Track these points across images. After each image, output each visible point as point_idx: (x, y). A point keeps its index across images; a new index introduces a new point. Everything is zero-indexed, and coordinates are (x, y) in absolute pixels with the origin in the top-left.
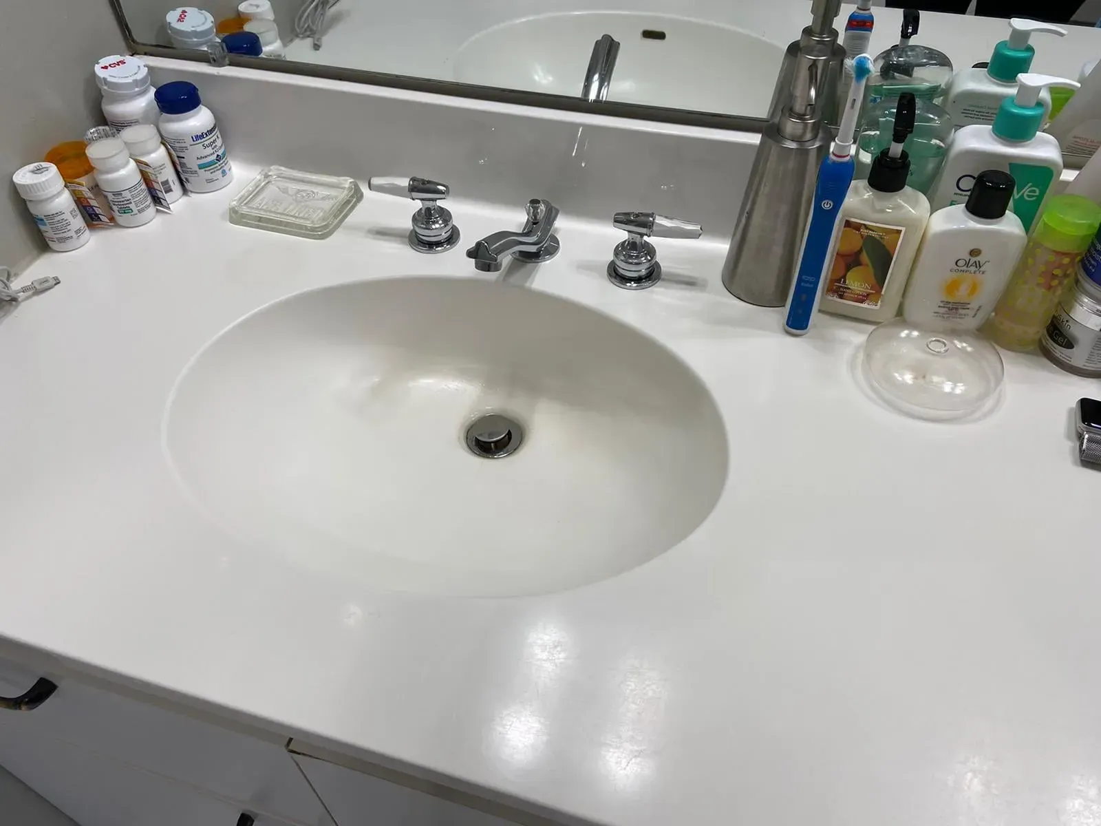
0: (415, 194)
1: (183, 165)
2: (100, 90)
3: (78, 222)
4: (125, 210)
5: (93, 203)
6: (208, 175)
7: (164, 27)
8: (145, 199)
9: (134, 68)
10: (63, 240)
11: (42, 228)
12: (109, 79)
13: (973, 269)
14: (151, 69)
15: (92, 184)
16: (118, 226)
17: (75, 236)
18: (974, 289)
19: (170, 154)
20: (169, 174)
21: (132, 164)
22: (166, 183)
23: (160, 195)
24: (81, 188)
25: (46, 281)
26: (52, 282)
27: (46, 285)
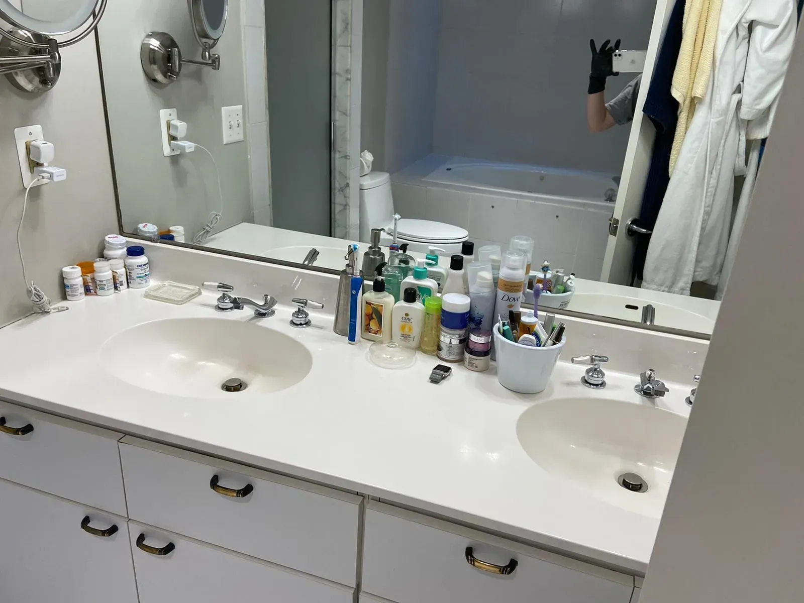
0: (220, 289)
1: (130, 276)
2: (105, 245)
3: (82, 290)
4: (102, 288)
5: (90, 284)
6: (140, 281)
7: (137, 229)
8: (111, 286)
9: (122, 239)
10: (73, 296)
11: (67, 290)
12: (110, 241)
13: (408, 321)
14: (127, 241)
15: (92, 277)
16: (97, 295)
17: (79, 295)
18: (410, 329)
19: (126, 272)
20: (124, 279)
21: (111, 271)
22: (121, 282)
23: (118, 285)
24: (87, 278)
25: (64, 307)
26: (66, 308)
27: (63, 309)
